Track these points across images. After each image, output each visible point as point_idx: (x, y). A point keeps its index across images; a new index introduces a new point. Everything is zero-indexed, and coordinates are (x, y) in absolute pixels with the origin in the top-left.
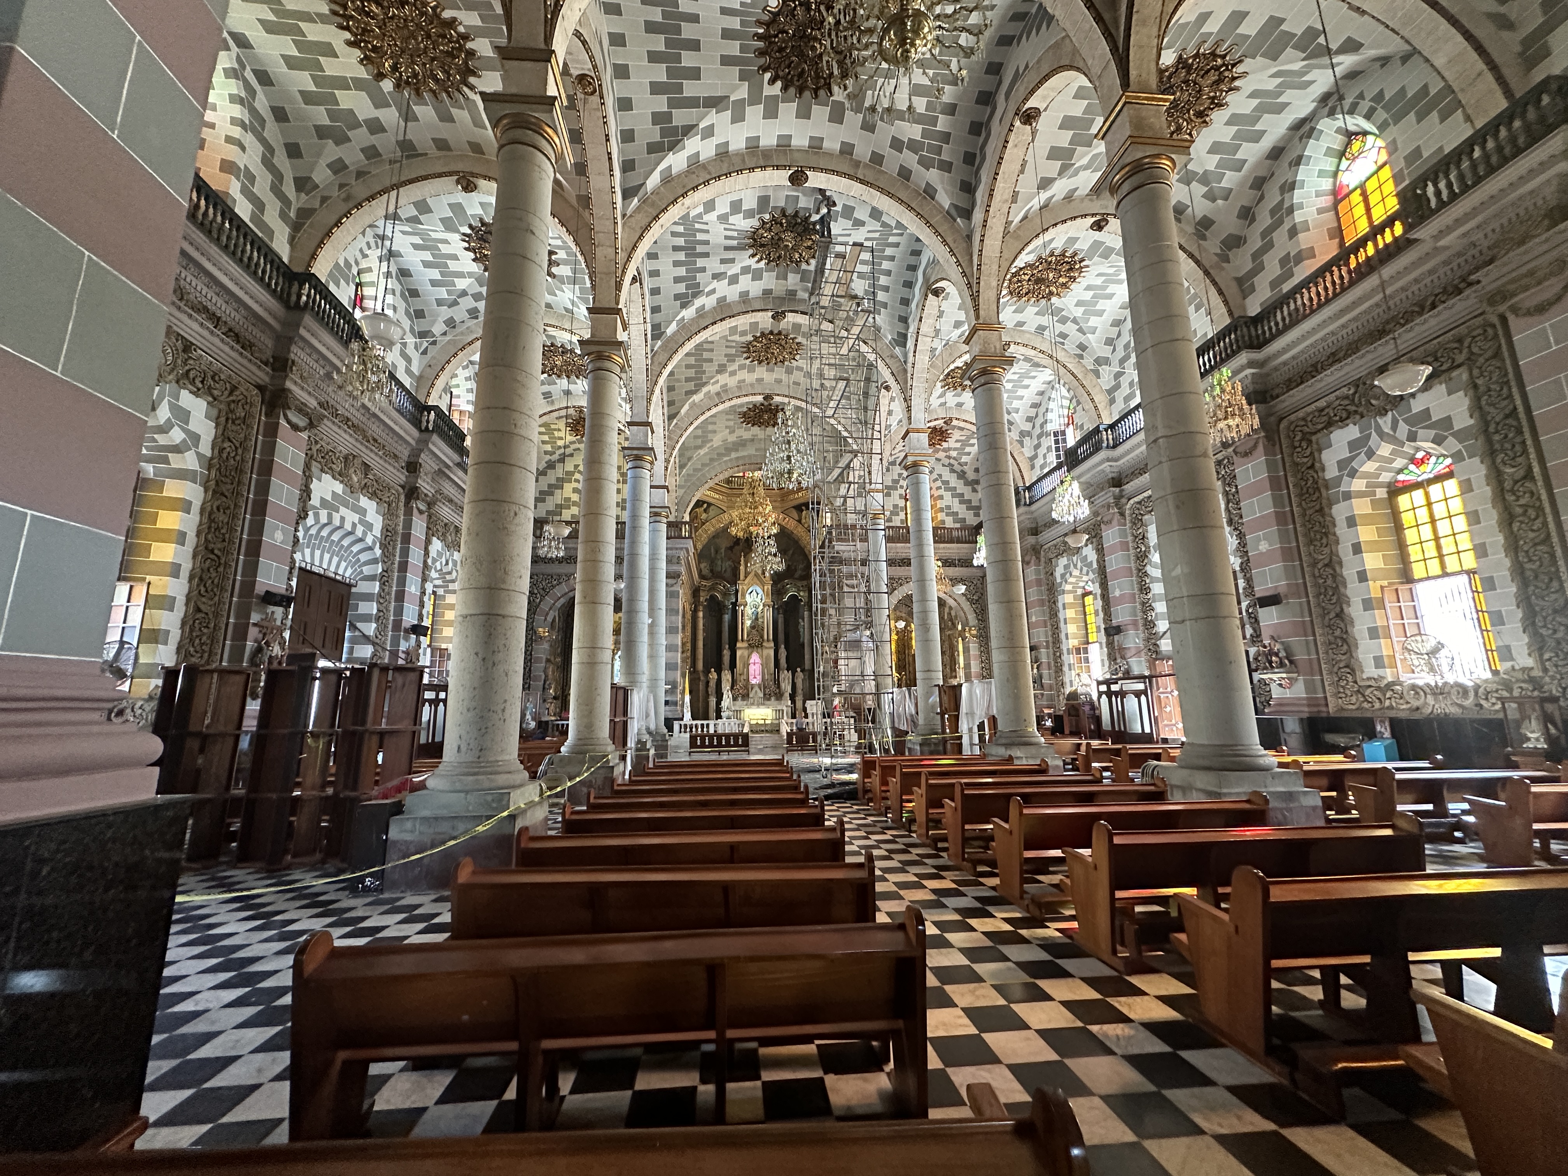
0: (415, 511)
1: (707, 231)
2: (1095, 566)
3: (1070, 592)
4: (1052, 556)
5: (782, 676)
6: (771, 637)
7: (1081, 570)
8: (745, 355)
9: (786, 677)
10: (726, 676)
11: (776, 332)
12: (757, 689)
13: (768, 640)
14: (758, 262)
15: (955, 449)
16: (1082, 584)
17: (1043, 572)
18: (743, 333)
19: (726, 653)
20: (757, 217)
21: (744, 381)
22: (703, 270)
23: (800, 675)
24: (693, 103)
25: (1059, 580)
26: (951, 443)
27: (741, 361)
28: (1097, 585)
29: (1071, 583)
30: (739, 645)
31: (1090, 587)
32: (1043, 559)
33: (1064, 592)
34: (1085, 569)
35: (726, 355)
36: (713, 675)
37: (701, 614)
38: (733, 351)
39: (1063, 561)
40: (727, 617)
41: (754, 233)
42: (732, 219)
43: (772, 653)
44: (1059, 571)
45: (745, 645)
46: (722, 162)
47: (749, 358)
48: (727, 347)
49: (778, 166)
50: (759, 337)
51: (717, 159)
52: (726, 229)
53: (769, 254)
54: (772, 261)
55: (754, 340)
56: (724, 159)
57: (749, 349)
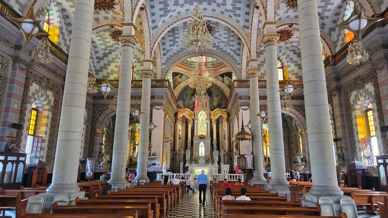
0: (18, 68)
2: (373, 94)
3: (358, 109)
4: (348, 91)
6: (209, 134)
7: (365, 97)
9: (216, 153)
12: (202, 158)
13: (208, 136)
15: (296, 42)
16: (365, 105)
17: (343, 100)
19: (189, 141)
23: (222, 152)
25: (352, 103)
26: (293, 39)
28: (375, 104)
29: (359, 105)
30: (195, 138)
31: (370, 106)
32: (343, 93)
33: (355, 109)
34: (367, 96)
36: (182, 152)
39: (354, 93)
40: (190, 126)
43: (210, 142)
44: (352, 98)
45: (197, 138)
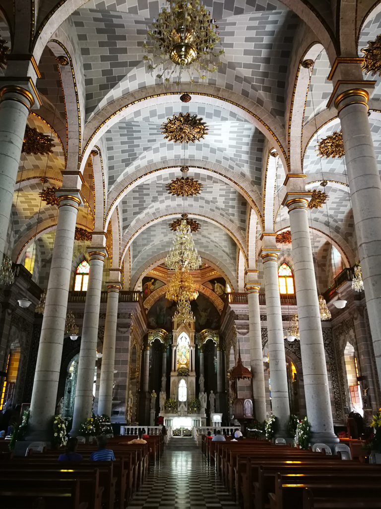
1: (139, 126)
5: (200, 396)
6: (194, 368)
8: (168, 191)
9: (203, 396)
10: (163, 395)
11: (185, 178)
12: (183, 405)
13: (192, 371)
14: (170, 140)
18: (166, 179)
19: (164, 379)
20: (166, 117)
21: (170, 206)
22: (138, 146)
23: (212, 396)
24: (124, 64)
27: (166, 194)
30: (172, 374)
35: (157, 192)
36: (154, 395)
37: (148, 352)
38: (161, 189)
40: (165, 355)
41: (166, 126)
42: (151, 119)
43: (194, 379)
45: (176, 373)
46: (142, 91)
47: (171, 193)
48: (157, 187)
49: (173, 93)
50: (176, 181)
51: (139, 91)
52: (149, 124)
53: (176, 136)
54: (178, 140)
55: (173, 183)
56: (143, 90)
57: (170, 188)
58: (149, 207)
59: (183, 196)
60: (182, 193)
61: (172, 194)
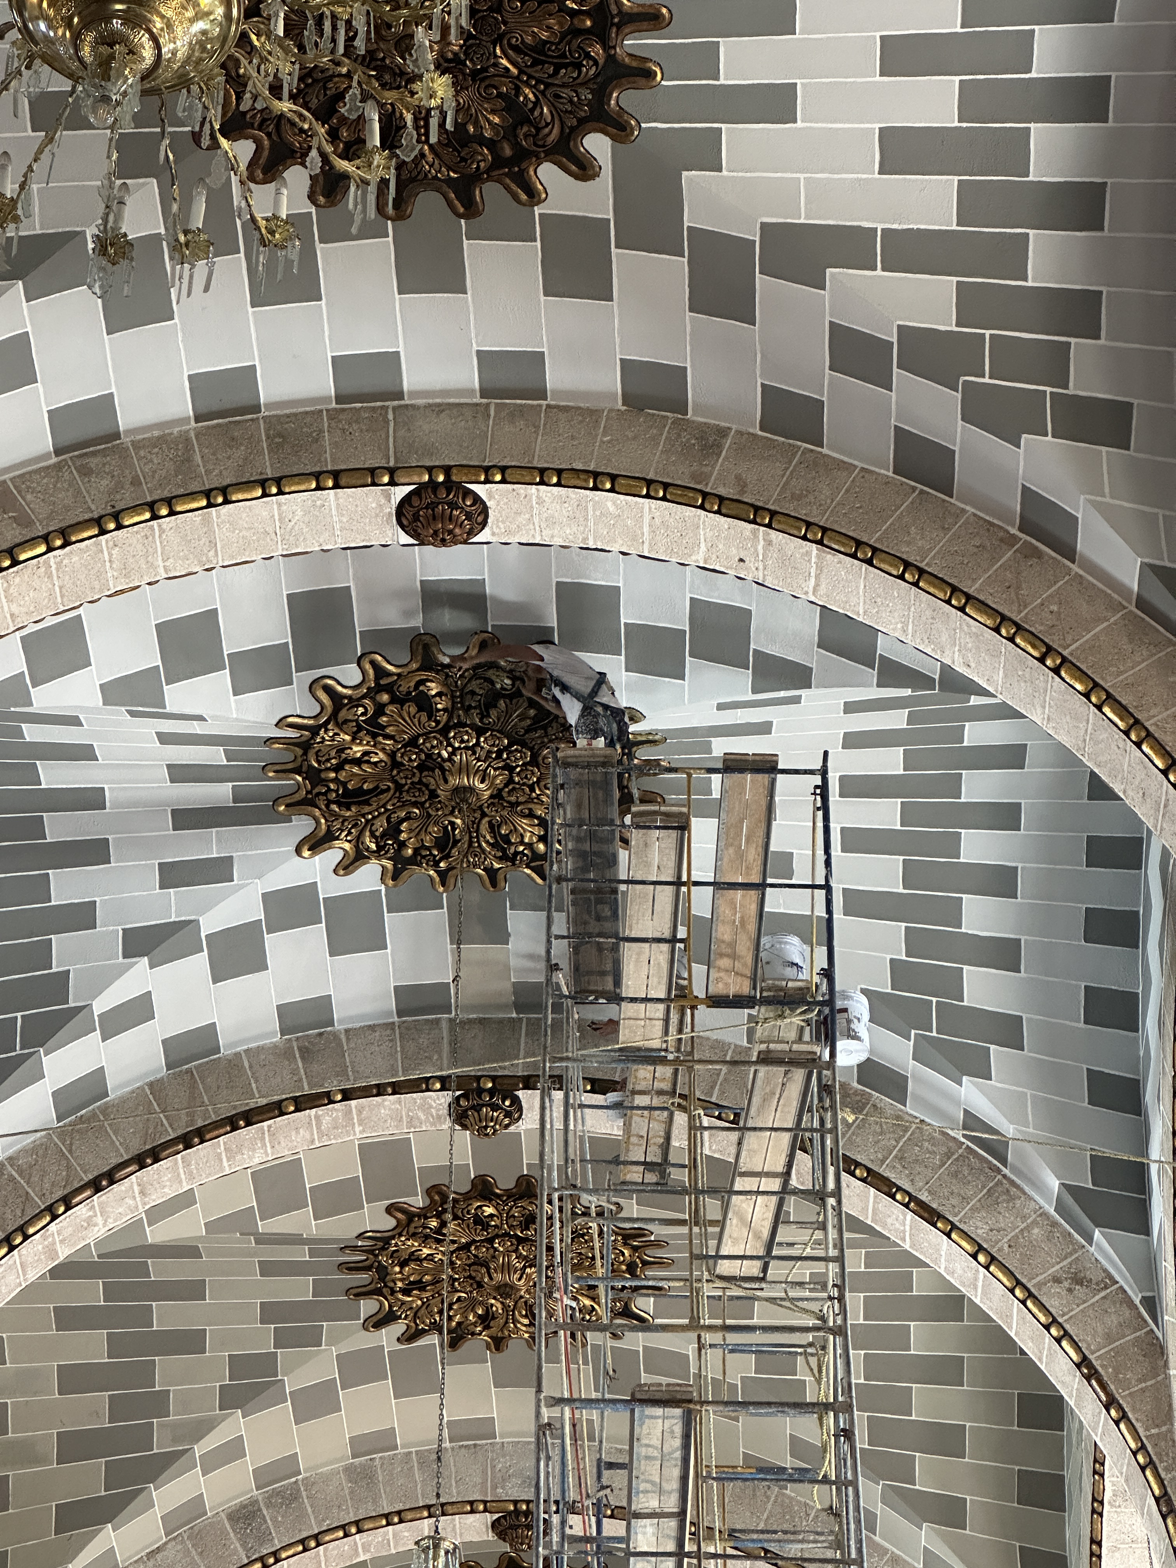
1: (85, 753)
8: (368, 1307)
11: (505, 1182)
14: (346, 867)
18: (335, 1199)
20: (302, 679)
22: (81, 917)
27: (350, 1337)
35: (270, 1312)
38: (301, 1289)
41: (305, 746)
42: (173, 695)
46: (86, 471)
47: (389, 1318)
48: (267, 1269)
49: (336, 475)
50: (424, 1214)
51: (58, 467)
52: (165, 738)
53: (393, 831)
54: (414, 860)
55: (400, 1229)
56: (93, 462)
57: (383, 1272)
58: (199, 1450)
59: (498, 1344)
60: (486, 1319)
61: (399, 1327)
